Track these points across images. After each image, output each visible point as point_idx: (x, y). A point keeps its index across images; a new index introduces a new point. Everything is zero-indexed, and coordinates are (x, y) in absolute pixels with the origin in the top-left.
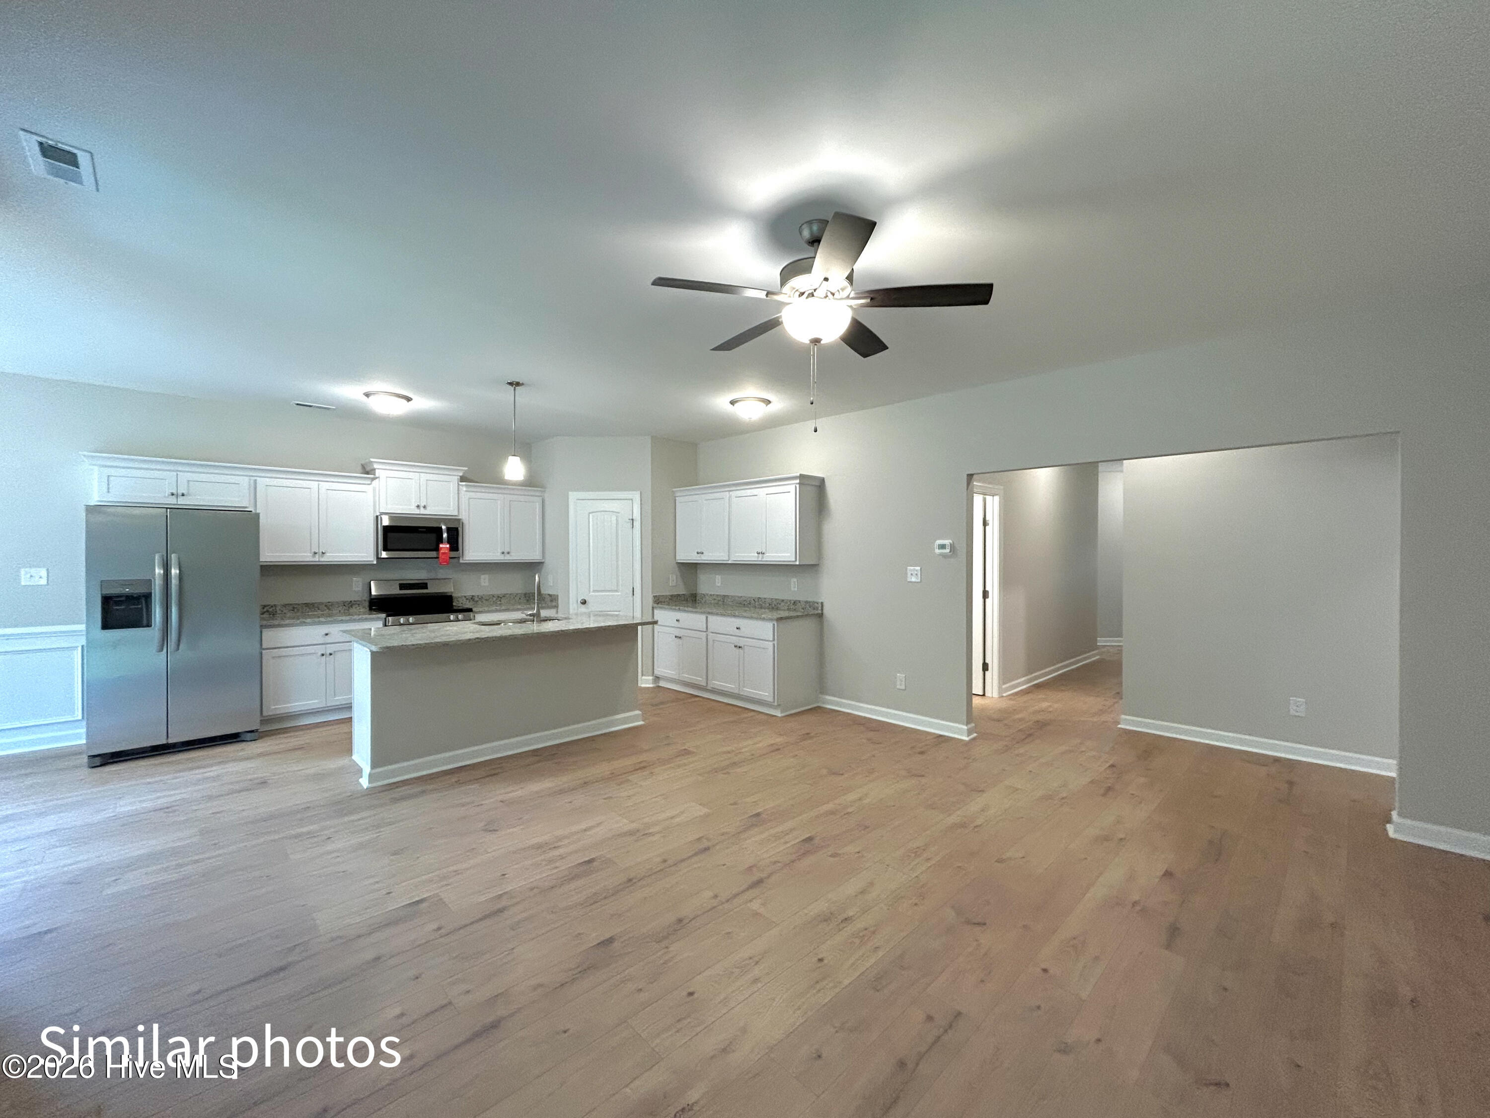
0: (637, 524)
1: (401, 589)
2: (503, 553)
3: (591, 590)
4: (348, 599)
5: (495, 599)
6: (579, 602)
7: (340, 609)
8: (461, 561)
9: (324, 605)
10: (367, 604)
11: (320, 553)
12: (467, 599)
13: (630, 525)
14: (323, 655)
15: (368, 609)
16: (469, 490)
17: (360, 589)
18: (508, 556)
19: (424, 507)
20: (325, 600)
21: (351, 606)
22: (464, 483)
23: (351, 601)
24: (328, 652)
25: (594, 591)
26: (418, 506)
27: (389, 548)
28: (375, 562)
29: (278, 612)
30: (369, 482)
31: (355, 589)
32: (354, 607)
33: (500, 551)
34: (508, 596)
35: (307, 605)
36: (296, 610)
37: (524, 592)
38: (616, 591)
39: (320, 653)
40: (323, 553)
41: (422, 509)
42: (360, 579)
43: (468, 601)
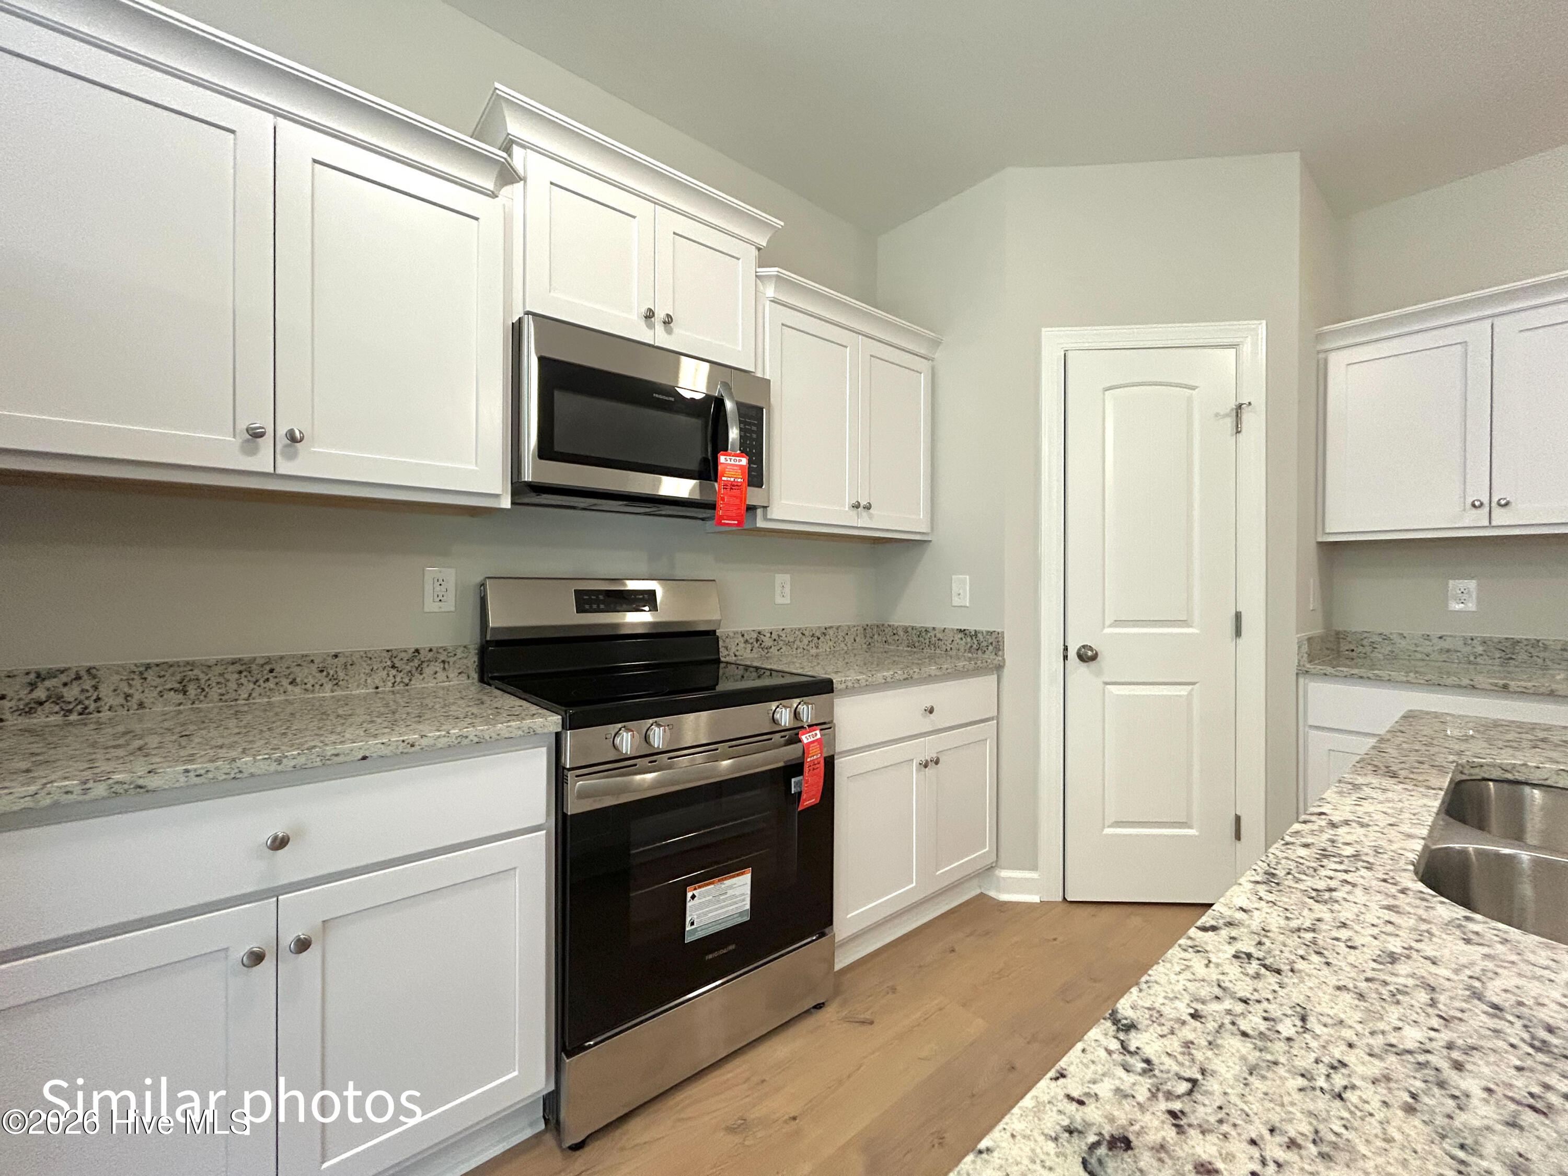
0: (1254, 422)
1: (580, 610)
2: (856, 506)
3: (1107, 623)
4: (408, 642)
5: (806, 641)
6: (1072, 653)
7: (377, 679)
8: (760, 524)
9: (314, 668)
10: (472, 660)
11: (282, 441)
12: (746, 642)
13: (1229, 423)
14: (257, 958)
15: (476, 676)
16: (781, 297)
17: (449, 605)
18: (865, 514)
19: (668, 321)
20: (319, 647)
21: (420, 671)
22: (773, 271)
23: (417, 651)
24: (288, 939)
25: (1117, 623)
26: (649, 315)
27: (557, 448)
28: (506, 503)
29: (110, 699)
30: (490, 185)
31: (431, 606)
32: (428, 671)
33: (848, 501)
34: (831, 632)
35: (243, 667)
36: (192, 690)
37: (864, 623)
38: (1184, 623)
39: (241, 952)
40: (293, 438)
41: (659, 328)
42: (450, 575)
43: (749, 647)
